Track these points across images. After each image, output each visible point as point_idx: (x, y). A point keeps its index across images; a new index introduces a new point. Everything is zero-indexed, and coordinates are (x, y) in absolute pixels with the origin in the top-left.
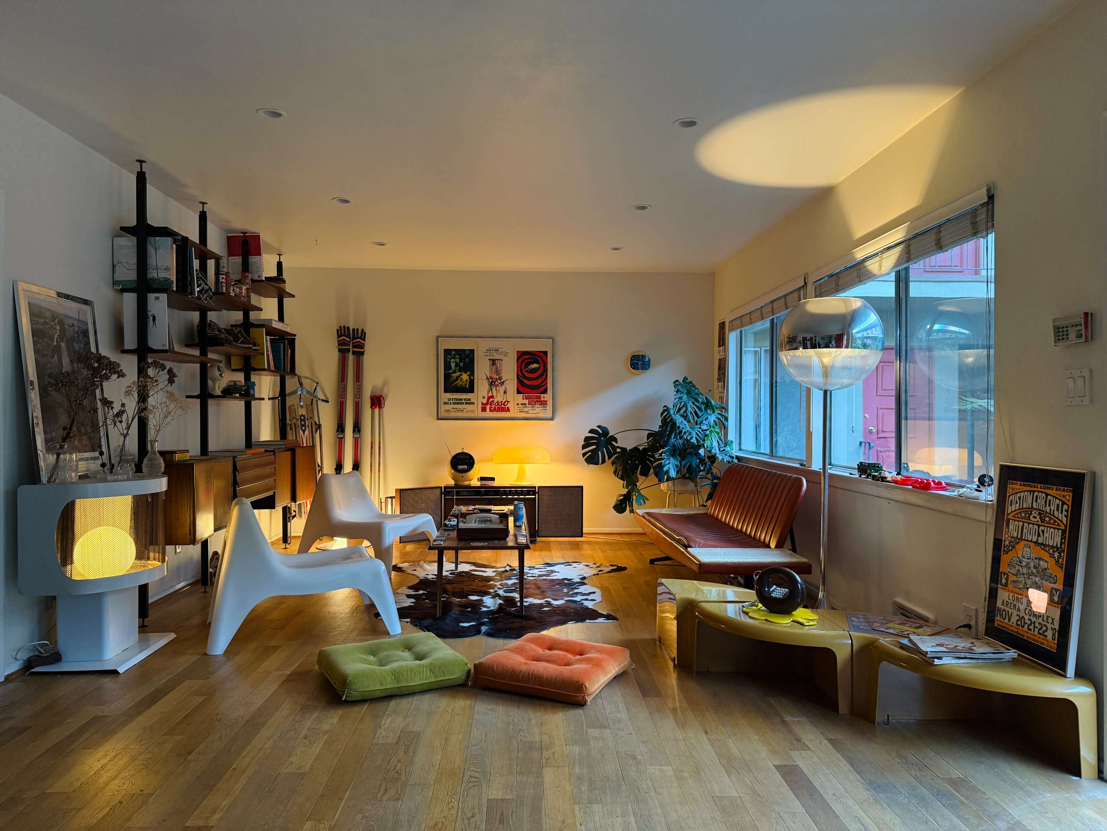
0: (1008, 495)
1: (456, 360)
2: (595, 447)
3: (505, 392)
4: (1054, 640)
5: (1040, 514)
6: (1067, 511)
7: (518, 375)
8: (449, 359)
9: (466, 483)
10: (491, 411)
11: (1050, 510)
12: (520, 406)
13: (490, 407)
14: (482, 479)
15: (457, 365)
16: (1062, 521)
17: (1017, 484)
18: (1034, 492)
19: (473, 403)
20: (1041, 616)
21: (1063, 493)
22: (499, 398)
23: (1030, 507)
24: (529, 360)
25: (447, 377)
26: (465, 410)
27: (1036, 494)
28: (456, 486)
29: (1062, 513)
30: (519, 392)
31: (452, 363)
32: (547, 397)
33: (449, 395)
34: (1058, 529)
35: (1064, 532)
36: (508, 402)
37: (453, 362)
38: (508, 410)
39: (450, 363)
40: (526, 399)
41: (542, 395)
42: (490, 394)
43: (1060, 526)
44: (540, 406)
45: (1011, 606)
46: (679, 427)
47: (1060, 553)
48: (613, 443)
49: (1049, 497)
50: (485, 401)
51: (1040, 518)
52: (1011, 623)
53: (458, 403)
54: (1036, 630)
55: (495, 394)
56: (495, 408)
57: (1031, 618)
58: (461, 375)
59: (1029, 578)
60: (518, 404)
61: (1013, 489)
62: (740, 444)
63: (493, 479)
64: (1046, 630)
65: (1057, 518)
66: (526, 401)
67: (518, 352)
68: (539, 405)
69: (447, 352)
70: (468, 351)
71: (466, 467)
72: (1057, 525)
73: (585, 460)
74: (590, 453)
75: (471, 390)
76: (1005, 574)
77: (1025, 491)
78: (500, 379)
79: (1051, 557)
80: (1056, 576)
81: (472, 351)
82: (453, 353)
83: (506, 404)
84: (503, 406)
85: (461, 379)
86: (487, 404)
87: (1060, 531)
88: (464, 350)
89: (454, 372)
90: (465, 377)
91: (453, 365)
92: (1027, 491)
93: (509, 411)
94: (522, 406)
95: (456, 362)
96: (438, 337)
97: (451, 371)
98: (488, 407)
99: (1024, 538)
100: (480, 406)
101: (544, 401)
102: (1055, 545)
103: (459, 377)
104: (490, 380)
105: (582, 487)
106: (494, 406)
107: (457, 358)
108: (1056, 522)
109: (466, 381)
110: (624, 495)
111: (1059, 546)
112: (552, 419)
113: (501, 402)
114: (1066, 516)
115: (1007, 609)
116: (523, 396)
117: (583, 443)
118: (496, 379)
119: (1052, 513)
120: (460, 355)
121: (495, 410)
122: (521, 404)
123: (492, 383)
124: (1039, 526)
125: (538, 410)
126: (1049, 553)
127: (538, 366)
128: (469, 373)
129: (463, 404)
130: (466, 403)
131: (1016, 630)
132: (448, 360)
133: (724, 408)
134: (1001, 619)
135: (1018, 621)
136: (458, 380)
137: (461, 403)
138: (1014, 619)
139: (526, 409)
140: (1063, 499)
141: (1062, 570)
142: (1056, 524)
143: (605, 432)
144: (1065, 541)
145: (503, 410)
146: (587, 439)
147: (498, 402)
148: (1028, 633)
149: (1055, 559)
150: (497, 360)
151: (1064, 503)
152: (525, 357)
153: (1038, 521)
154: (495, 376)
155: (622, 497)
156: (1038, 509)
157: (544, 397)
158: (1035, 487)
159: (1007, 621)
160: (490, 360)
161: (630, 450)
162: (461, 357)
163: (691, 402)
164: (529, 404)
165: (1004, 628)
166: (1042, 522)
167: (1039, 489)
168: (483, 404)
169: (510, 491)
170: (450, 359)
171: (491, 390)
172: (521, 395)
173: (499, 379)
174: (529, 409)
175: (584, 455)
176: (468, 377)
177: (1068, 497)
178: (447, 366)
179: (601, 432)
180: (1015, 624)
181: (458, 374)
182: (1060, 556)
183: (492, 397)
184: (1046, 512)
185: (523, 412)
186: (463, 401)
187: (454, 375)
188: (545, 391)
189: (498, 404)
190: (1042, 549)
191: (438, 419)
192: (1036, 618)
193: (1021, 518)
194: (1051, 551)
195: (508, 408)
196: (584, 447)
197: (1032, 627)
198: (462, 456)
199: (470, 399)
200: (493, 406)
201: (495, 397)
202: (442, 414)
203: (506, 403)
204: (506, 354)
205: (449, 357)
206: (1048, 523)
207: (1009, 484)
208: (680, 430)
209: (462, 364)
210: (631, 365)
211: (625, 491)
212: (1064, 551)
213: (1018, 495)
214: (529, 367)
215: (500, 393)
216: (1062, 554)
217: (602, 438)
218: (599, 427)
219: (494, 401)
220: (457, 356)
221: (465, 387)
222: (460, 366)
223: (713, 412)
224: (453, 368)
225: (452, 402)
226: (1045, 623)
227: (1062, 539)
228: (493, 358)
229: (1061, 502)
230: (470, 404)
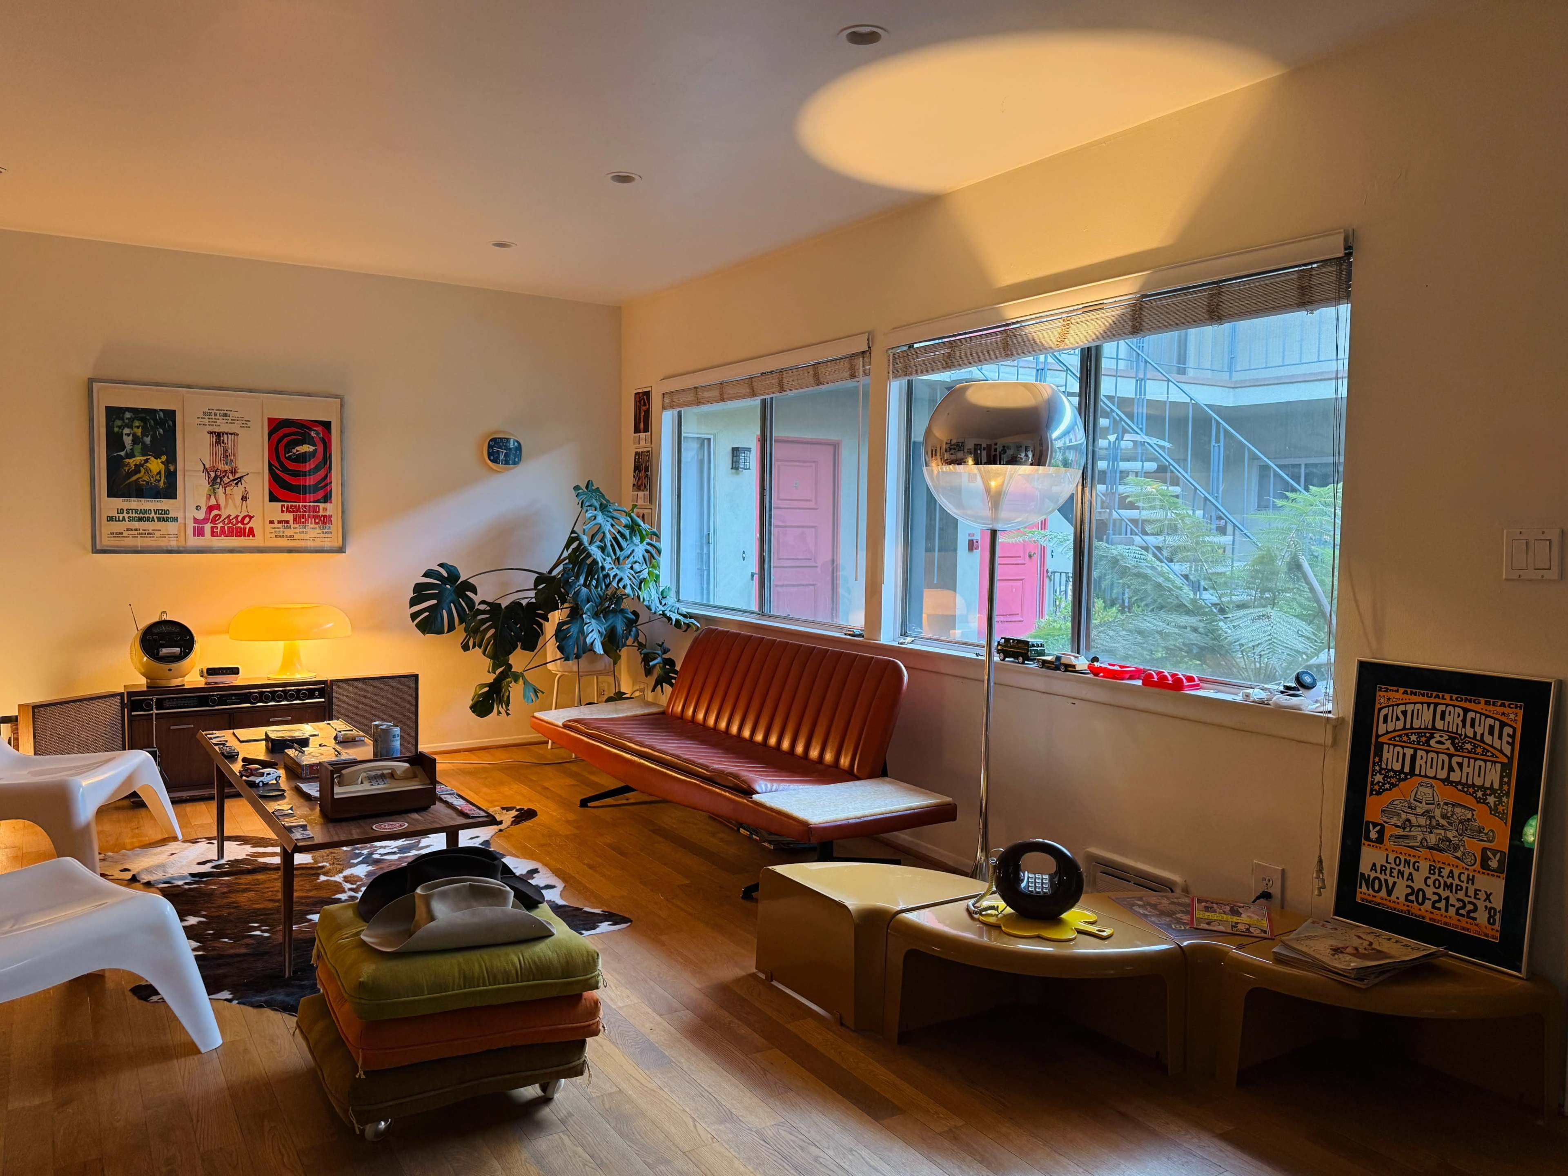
0: (1377, 706)
1: (135, 430)
2: (434, 602)
3: (244, 498)
4: (1494, 923)
5: (1450, 738)
6: (1513, 736)
7: (271, 466)
8: (119, 427)
9: (176, 682)
10: (213, 534)
11: (1475, 733)
12: (276, 525)
13: (212, 528)
14: (212, 672)
15: (136, 440)
16: (1501, 751)
17: (1397, 691)
18: (1436, 705)
19: (175, 519)
20: (1461, 889)
21: (1502, 709)
22: (231, 509)
23: (1430, 727)
24: (293, 437)
25: (114, 465)
26: (157, 534)
27: (1441, 708)
28: (152, 688)
29: (1500, 737)
30: (273, 498)
31: (125, 437)
32: (329, 509)
33: (119, 503)
34: (1495, 762)
35: (1506, 768)
36: (251, 517)
37: (128, 435)
38: (251, 532)
39: (120, 436)
40: (288, 511)
41: (322, 505)
42: (213, 502)
43: (1497, 757)
44: (317, 526)
45: (1391, 872)
47: (1500, 798)
48: (468, 593)
49: (1471, 715)
50: (201, 515)
51: (1453, 744)
52: (1393, 897)
53: (140, 519)
54: (1452, 911)
55: (222, 502)
56: (223, 528)
57: (1440, 891)
58: (146, 461)
59: (1431, 832)
60: (272, 522)
61: (1389, 699)
62: (678, 592)
63: (235, 671)
64: (1475, 909)
65: (1492, 746)
66: (289, 517)
67: (271, 421)
68: (316, 523)
69: (113, 413)
70: (162, 414)
71: (177, 650)
72: (1491, 756)
73: (416, 625)
74: (427, 614)
75: (170, 492)
76: (1375, 825)
77: (1415, 703)
78: (234, 471)
79: (1478, 802)
80: (1492, 831)
81: (171, 414)
82: (128, 415)
83: (245, 522)
84: (240, 525)
85: (148, 471)
86: (205, 520)
87: (1498, 766)
88: (153, 412)
89: (131, 455)
90: (156, 465)
91: (128, 440)
92: (1422, 703)
93: (254, 536)
94: (280, 525)
95: (134, 435)
96: (91, 381)
97: (122, 453)
98: (208, 527)
99: (1417, 772)
100: (191, 525)
101: (325, 516)
102: (1487, 785)
103: (142, 465)
104: (213, 474)
105: (416, 677)
106: (221, 525)
107: (138, 427)
108: (1488, 751)
109: (159, 473)
110: (490, 685)
111: (1496, 786)
112: (341, 550)
113: (237, 517)
114: (1512, 744)
115: (1382, 877)
116: (283, 506)
117: (412, 595)
118: (226, 471)
119: (1478, 737)
120: (142, 419)
121: (223, 532)
122: (279, 522)
123: (216, 479)
124: (1451, 756)
125: (313, 534)
126: (1475, 798)
127: (312, 448)
128: (164, 458)
129: (153, 520)
130: (159, 519)
131: (1405, 908)
132: (116, 430)
133: (655, 534)
134: (1371, 891)
135: (1407, 895)
136: (139, 472)
137: (148, 519)
138: (1401, 891)
139: (288, 532)
140: (1503, 719)
141: (1506, 823)
142: (1489, 754)
143: (453, 575)
144: (1510, 780)
145: (240, 533)
146: (419, 588)
147: (229, 516)
148: (1432, 913)
149: (1490, 807)
150: (227, 434)
151: (1503, 725)
152: (287, 430)
153: (1448, 749)
154: (222, 466)
155: (487, 689)
156: (1448, 731)
157: (325, 509)
158: (1437, 697)
159: (1383, 893)
160: (211, 433)
161: (506, 607)
162: (145, 424)
163: (609, 524)
164: (294, 520)
165: (1379, 904)
166: (1456, 749)
167: (1448, 701)
168: (196, 520)
169: (273, 692)
170: (121, 427)
171: (215, 493)
172: (279, 505)
173: (232, 472)
174: (294, 529)
175: (414, 616)
176: (162, 467)
177: (1512, 716)
178: (114, 441)
179: (446, 575)
180: (1402, 899)
181: (139, 459)
182: (1501, 802)
183: (217, 507)
184: (1466, 736)
185: (283, 536)
186: (153, 514)
187: (131, 461)
188: (327, 499)
189: (230, 522)
190: (1459, 790)
191: (95, 551)
192: (1451, 892)
193: (1410, 743)
194: (1480, 794)
195: (251, 529)
196: (413, 602)
197: (1442, 905)
198: (164, 629)
199: (166, 512)
200: (219, 526)
201: (222, 506)
202: (105, 541)
203: (247, 520)
204: (245, 424)
205: (118, 423)
206: (1469, 752)
207: (1380, 690)
208: (604, 573)
209: (148, 440)
210: (489, 454)
211: (490, 678)
212: (1507, 794)
213: (1402, 708)
214: (294, 451)
215: (233, 500)
216: (1505, 799)
217: (448, 586)
218: (441, 565)
219: (220, 516)
220: (137, 423)
221: (157, 487)
222: (144, 444)
223: (642, 542)
224: (128, 447)
225: (126, 516)
226: (1472, 900)
227: (1502, 777)
228: (217, 429)
229: (1497, 723)
230: (166, 520)
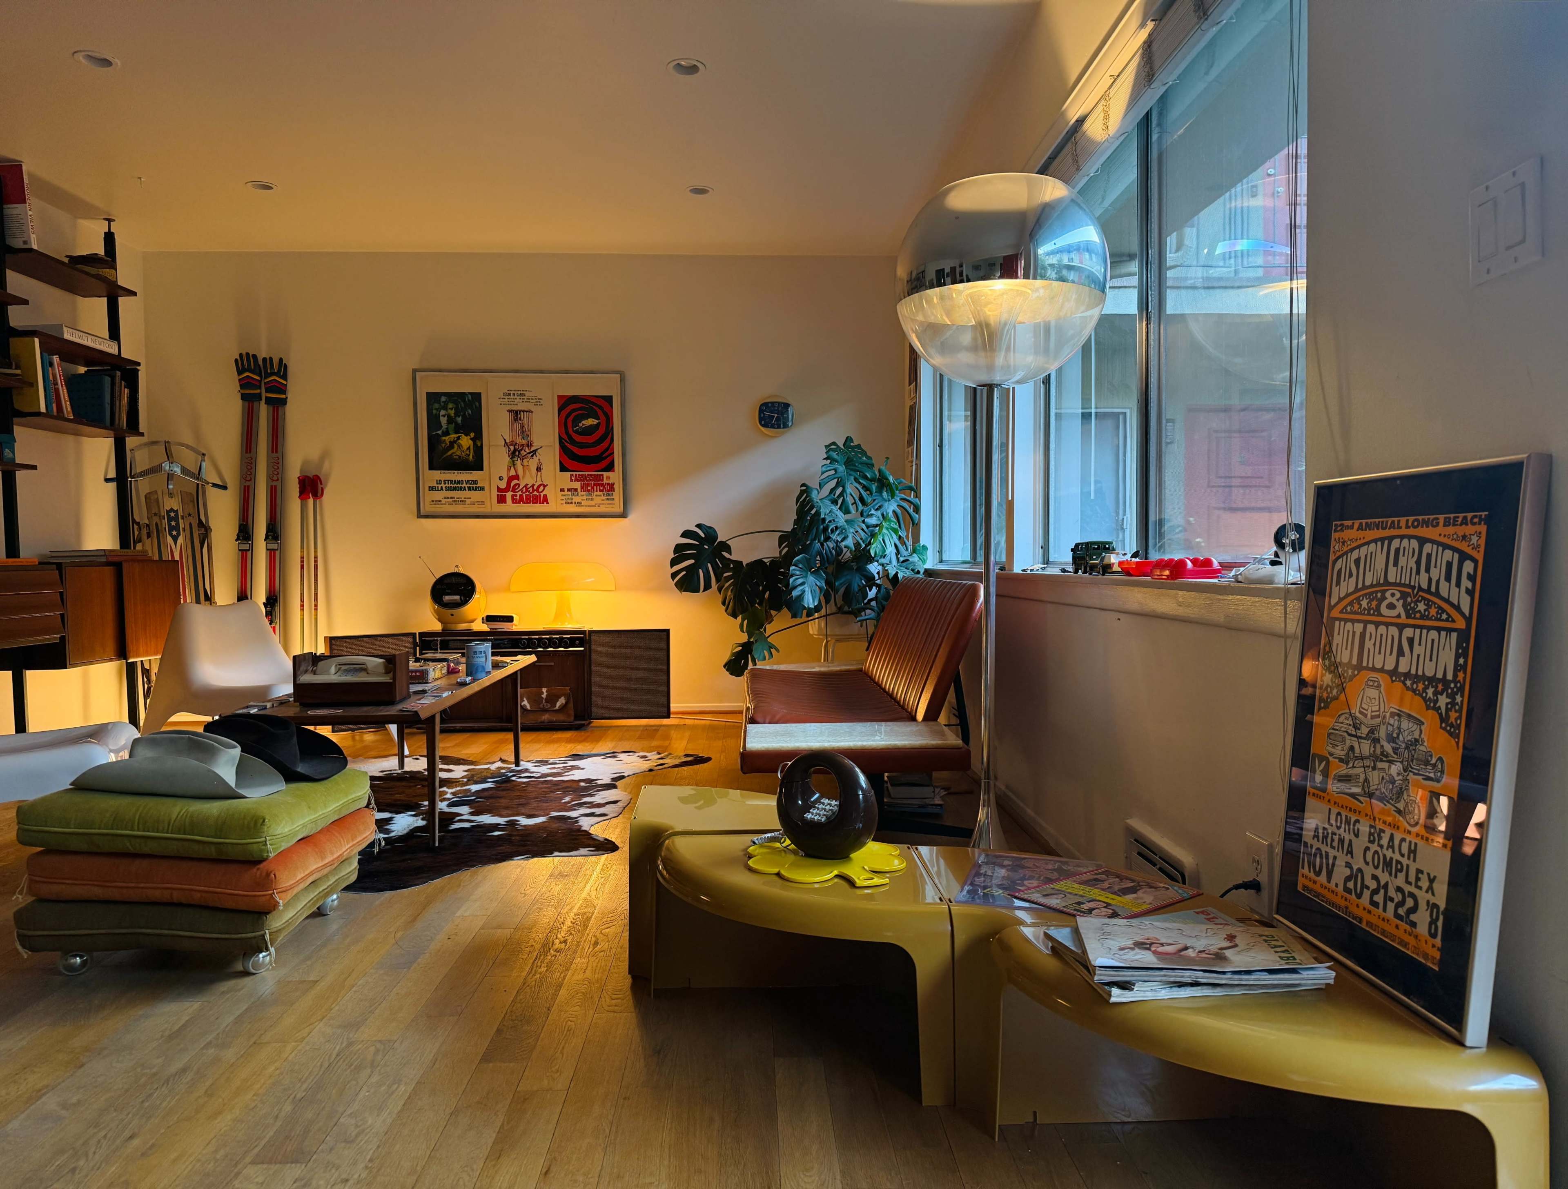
1: (450, 411)
2: (692, 561)
3: (539, 469)
7: (560, 438)
8: (437, 409)
9: (463, 626)
10: (514, 501)
12: (566, 493)
13: (513, 496)
14: (490, 619)
15: (450, 420)
19: (482, 489)
22: (528, 479)
24: (580, 412)
25: (433, 442)
26: (468, 501)
28: (445, 632)
30: (563, 469)
31: (441, 418)
32: (614, 477)
33: (438, 475)
36: (545, 486)
37: (444, 416)
38: (545, 500)
39: (437, 417)
40: (576, 480)
41: (605, 474)
42: (513, 473)
44: (601, 493)
46: (824, 520)
48: (724, 553)
50: (503, 485)
53: (455, 489)
55: (520, 473)
56: (521, 496)
58: (458, 438)
60: (562, 490)
62: (940, 552)
63: (510, 619)
66: (577, 485)
67: (560, 397)
68: (600, 491)
69: (433, 398)
70: (470, 396)
71: (457, 597)
73: (676, 584)
74: (684, 572)
75: (477, 464)
76: (1321, 760)
77: (1369, 543)
78: (529, 445)
81: (477, 396)
82: (443, 399)
83: (540, 490)
84: (535, 493)
85: (460, 446)
86: (507, 490)
88: (462, 395)
89: (447, 433)
90: (466, 441)
91: (444, 421)
93: (547, 503)
94: (569, 493)
95: (449, 416)
96: (415, 371)
97: (440, 432)
98: (509, 495)
99: (1367, 664)
100: (495, 493)
101: (608, 484)
103: (455, 442)
104: (512, 448)
105: (667, 632)
106: (520, 493)
107: (451, 409)
109: (469, 448)
110: (743, 645)
112: (623, 515)
113: (533, 486)
116: (572, 475)
117: (673, 556)
118: (523, 445)
120: (456, 403)
121: (521, 499)
122: (569, 490)
123: (515, 453)
125: (597, 501)
127: (596, 422)
128: (472, 435)
129: (465, 489)
130: (469, 489)
132: (434, 412)
133: (911, 489)
136: (453, 447)
137: (461, 489)
139: (576, 499)
143: (710, 534)
145: (535, 500)
146: (679, 548)
147: (527, 485)
150: (523, 411)
152: (572, 406)
154: (519, 441)
155: (741, 648)
157: (608, 478)
160: (510, 411)
161: (747, 565)
162: (457, 405)
163: (852, 478)
164: (582, 488)
168: (499, 490)
169: (540, 640)
170: (439, 410)
171: (514, 465)
172: (568, 474)
173: (528, 446)
174: (581, 497)
175: (674, 576)
176: (471, 442)
178: (433, 421)
179: (703, 536)
181: (453, 436)
183: (516, 477)
185: (571, 503)
186: (464, 485)
187: (446, 438)
188: (610, 468)
189: (527, 490)
191: (420, 516)
195: (545, 496)
196: (674, 562)
198: (454, 580)
199: (475, 482)
200: (518, 494)
201: (521, 477)
202: (426, 508)
203: (541, 489)
204: (538, 402)
205: (436, 406)
208: (825, 525)
209: (459, 420)
210: (761, 420)
211: (744, 638)
214: (581, 425)
215: (530, 471)
217: (706, 547)
218: (699, 526)
219: (519, 485)
220: (450, 406)
221: (467, 460)
222: (456, 423)
223: (893, 497)
224: (444, 426)
225: (444, 486)
228: (515, 408)
230: (476, 489)
